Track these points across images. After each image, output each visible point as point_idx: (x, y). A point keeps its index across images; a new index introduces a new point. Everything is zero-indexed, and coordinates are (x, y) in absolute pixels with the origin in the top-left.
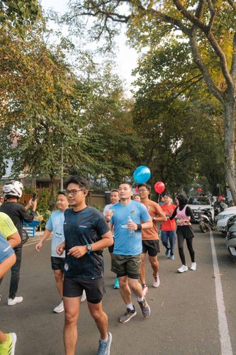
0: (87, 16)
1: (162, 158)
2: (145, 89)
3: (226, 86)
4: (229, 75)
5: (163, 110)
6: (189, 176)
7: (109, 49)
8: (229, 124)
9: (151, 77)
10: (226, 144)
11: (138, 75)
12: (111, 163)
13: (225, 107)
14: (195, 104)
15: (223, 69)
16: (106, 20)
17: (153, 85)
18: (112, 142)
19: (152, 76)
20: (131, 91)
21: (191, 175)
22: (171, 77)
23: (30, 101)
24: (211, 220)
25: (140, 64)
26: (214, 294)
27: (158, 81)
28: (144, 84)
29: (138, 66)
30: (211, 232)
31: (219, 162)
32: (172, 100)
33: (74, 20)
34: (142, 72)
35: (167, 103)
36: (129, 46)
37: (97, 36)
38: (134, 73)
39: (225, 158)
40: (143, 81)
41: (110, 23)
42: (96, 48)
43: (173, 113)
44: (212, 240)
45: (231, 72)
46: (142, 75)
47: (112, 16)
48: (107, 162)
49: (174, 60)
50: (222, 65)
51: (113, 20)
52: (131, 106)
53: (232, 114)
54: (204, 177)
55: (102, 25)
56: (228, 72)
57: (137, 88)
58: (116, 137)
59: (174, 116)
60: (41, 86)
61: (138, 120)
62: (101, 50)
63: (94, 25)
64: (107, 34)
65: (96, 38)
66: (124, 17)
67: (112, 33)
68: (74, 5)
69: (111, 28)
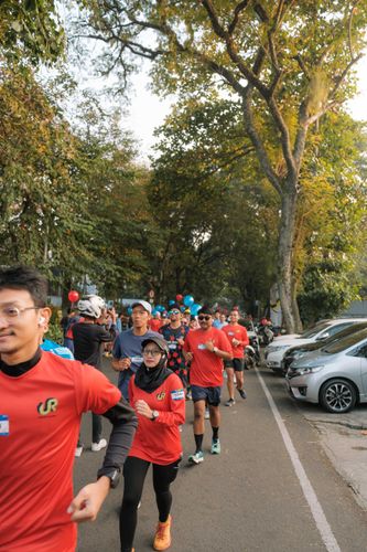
0: (94, 40)
1: (180, 257)
2: (168, 156)
3: (285, 170)
4: (291, 157)
5: (192, 188)
6: (214, 286)
7: (121, 91)
8: (287, 223)
9: (180, 141)
10: (281, 249)
11: (162, 136)
12: (114, 261)
13: (283, 199)
14: (237, 185)
15: (285, 147)
16: (122, 49)
17: (181, 152)
18: (118, 230)
19: (181, 138)
20: (150, 157)
21: (217, 284)
22: (207, 143)
23: (14, 164)
24: (257, 352)
25: (168, 121)
26: (282, 440)
27: (190, 147)
28: (168, 149)
29: (163, 123)
30: (256, 369)
31: (270, 273)
32: (206, 176)
33: (73, 42)
34: (169, 133)
35: (199, 179)
36: (150, 91)
37: (106, 70)
38: (156, 133)
39: (279, 268)
40: (168, 146)
41: (127, 55)
42: (101, 88)
43: (205, 195)
44: (261, 379)
45: (294, 153)
46: (167, 136)
47: (133, 46)
48: (109, 260)
49: (216, 121)
50: (283, 142)
51: (132, 51)
52: (144, 177)
53: (291, 209)
54: (236, 289)
55: (116, 56)
56: (290, 153)
57: (158, 154)
58: (125, 223)
59: (207, 199)
60: (30, 142)
61: (155, 200)
62: (109, 91)
63: (102, 53)
64: (121, 69)
65: (103, 73)
66: (150, 51)
67: (128, 69)
68: (75, 20)
69: (128, 62)
